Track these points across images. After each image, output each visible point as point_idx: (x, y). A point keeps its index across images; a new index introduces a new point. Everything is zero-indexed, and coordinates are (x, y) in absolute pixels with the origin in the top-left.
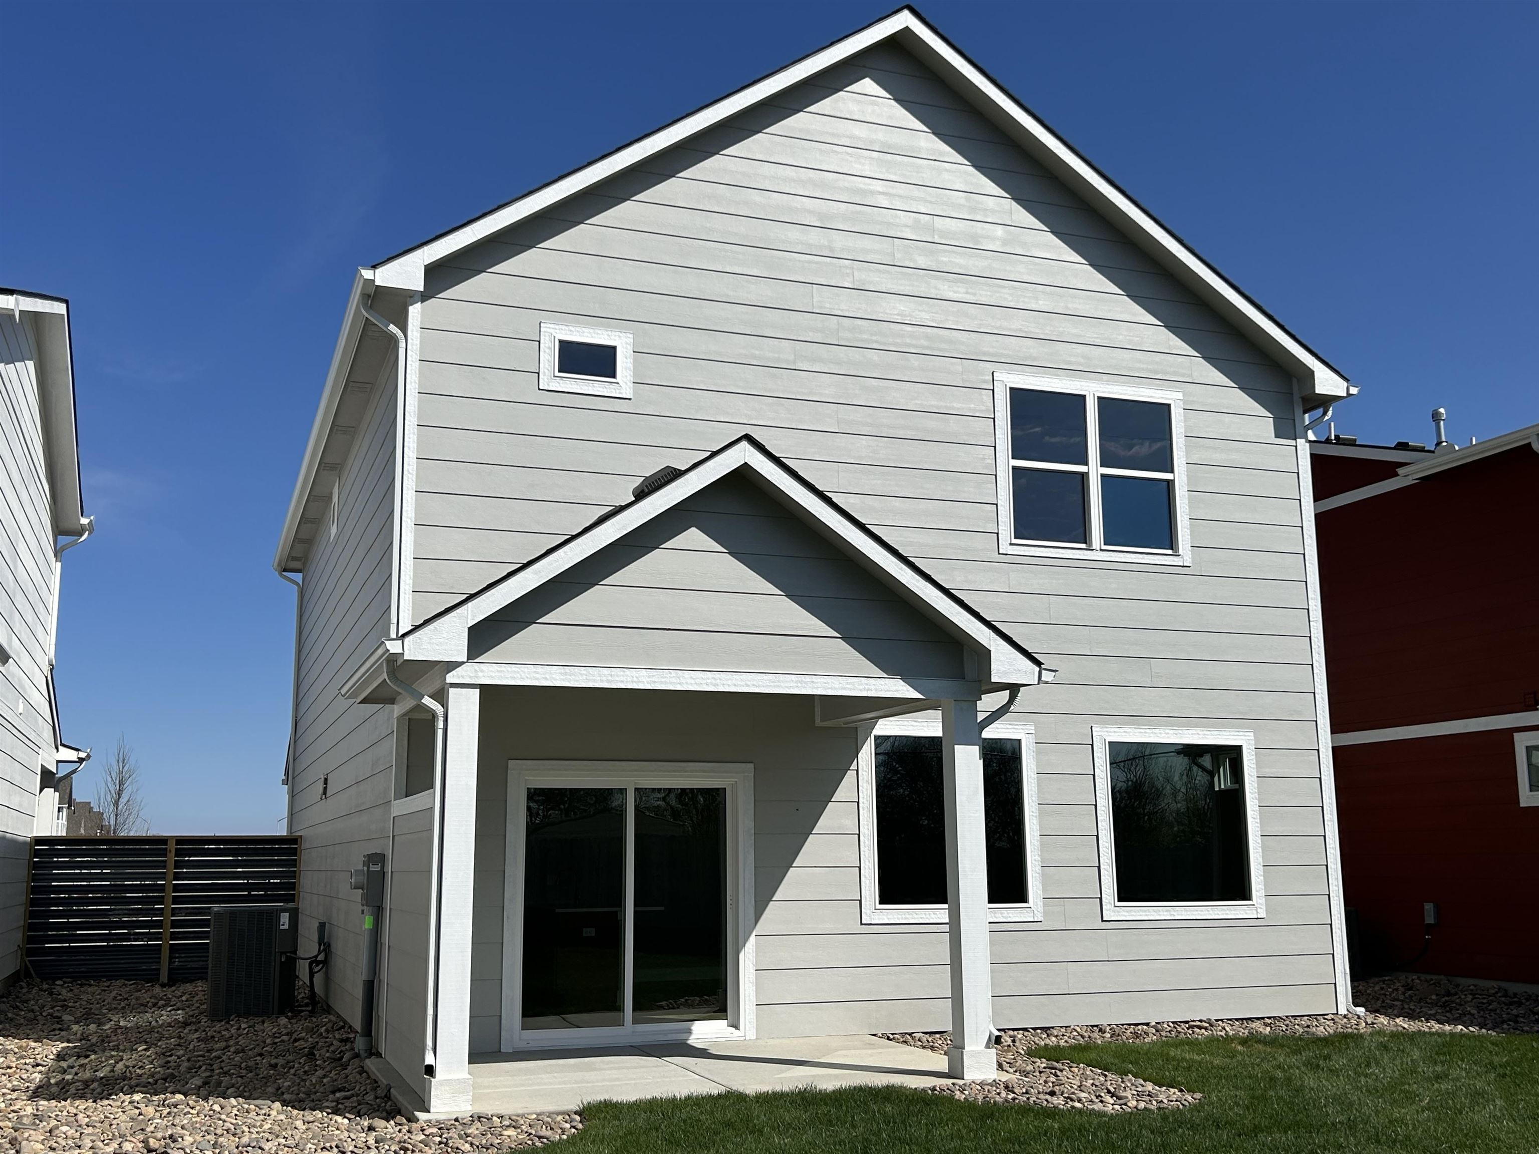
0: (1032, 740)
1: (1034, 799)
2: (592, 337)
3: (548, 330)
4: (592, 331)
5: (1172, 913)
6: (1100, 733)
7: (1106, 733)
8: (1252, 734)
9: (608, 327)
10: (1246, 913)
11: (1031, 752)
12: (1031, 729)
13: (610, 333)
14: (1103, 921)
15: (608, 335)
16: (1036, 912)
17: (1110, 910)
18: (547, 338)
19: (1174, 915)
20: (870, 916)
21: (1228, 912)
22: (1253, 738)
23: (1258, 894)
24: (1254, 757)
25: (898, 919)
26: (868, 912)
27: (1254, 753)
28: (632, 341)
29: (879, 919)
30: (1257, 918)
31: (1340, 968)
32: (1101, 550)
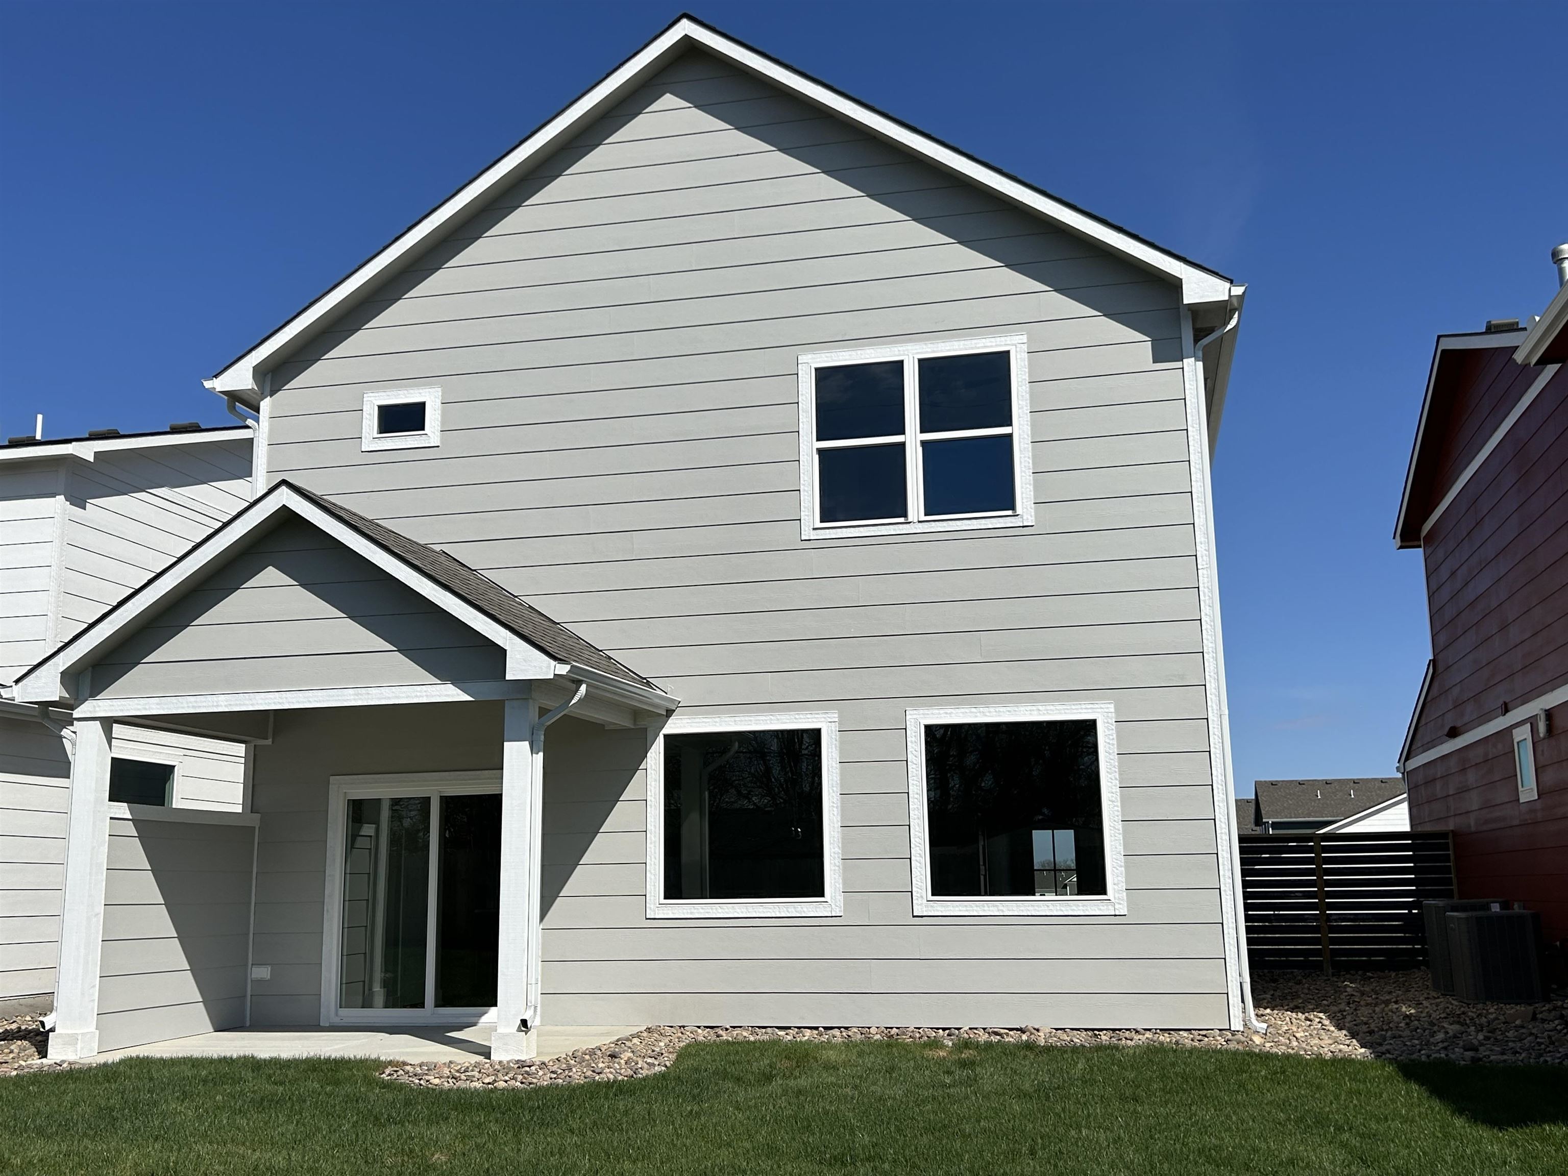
0: (835, 727)
1: (835, 789)
2: (406, 397)
3: (369, 399)
4: (406, 392)
5: (1001, 908)
6: (915, 716)
7: (921, 716)
8: (1112, 706)
9: (418, 386)
10: (1100, 909)
11: (834, 741)
12: (834, 716)
13: (421, 391)
14: (914, 916)
15: (420, 393)
16: (833, 906)
17: (921, 904)
18: (369, 406)
19: (1003, 911)
20: (654, 911)
21: (1074, 908)
22: (1113, 710)
23: (1116, 887)
24: (1114, 732)
25: (683, 913)
26: (652, 906)
27: (1114, 728)
28: (440, 394)
29: (664, 913)
30: (1115, 915)
31: (1234, 974)
32: (919, 522)
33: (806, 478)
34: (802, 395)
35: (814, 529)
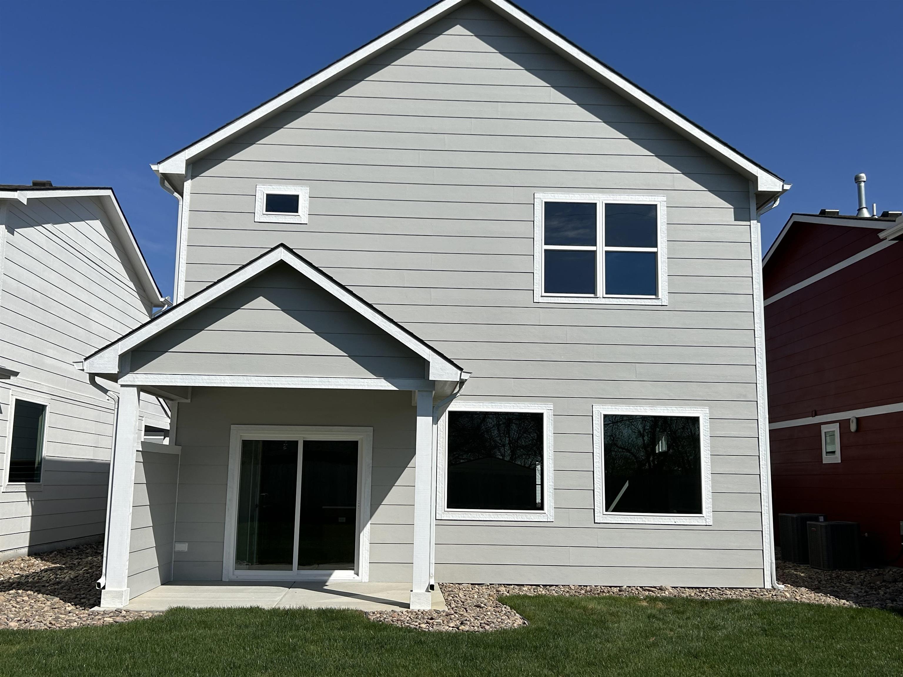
0: (551, 413)
1: (551, 448)
2: (286, 191)
3: (260, 189)
4: (285, 187)
5: (644, 520)
6: (598, 409)
7: (602, 409)
8: (708, 410)
9: (294, 184)
10: (698, 522)
11: (551, 420)
12: (551, 407)
13: (296, 188)
14: (595, 523)
15: (295, 189)
16: (549, 516)
17: (600, 516)
18: (260, 193)
19: (645, 521)
20: (441, 515)
21: (684, 520)
22: (708, 412)
23: (707, 510)
24: (709, 424)
25: (459, 517)
26: (440, 512)
27: (708, 422)
28: (309, 191)
29: (447, 517)
30: (706, 525)
31: (767, 559)
32: (603, 298)
33: (538, 266)
34: (536, 217)
35: (542, 296)
